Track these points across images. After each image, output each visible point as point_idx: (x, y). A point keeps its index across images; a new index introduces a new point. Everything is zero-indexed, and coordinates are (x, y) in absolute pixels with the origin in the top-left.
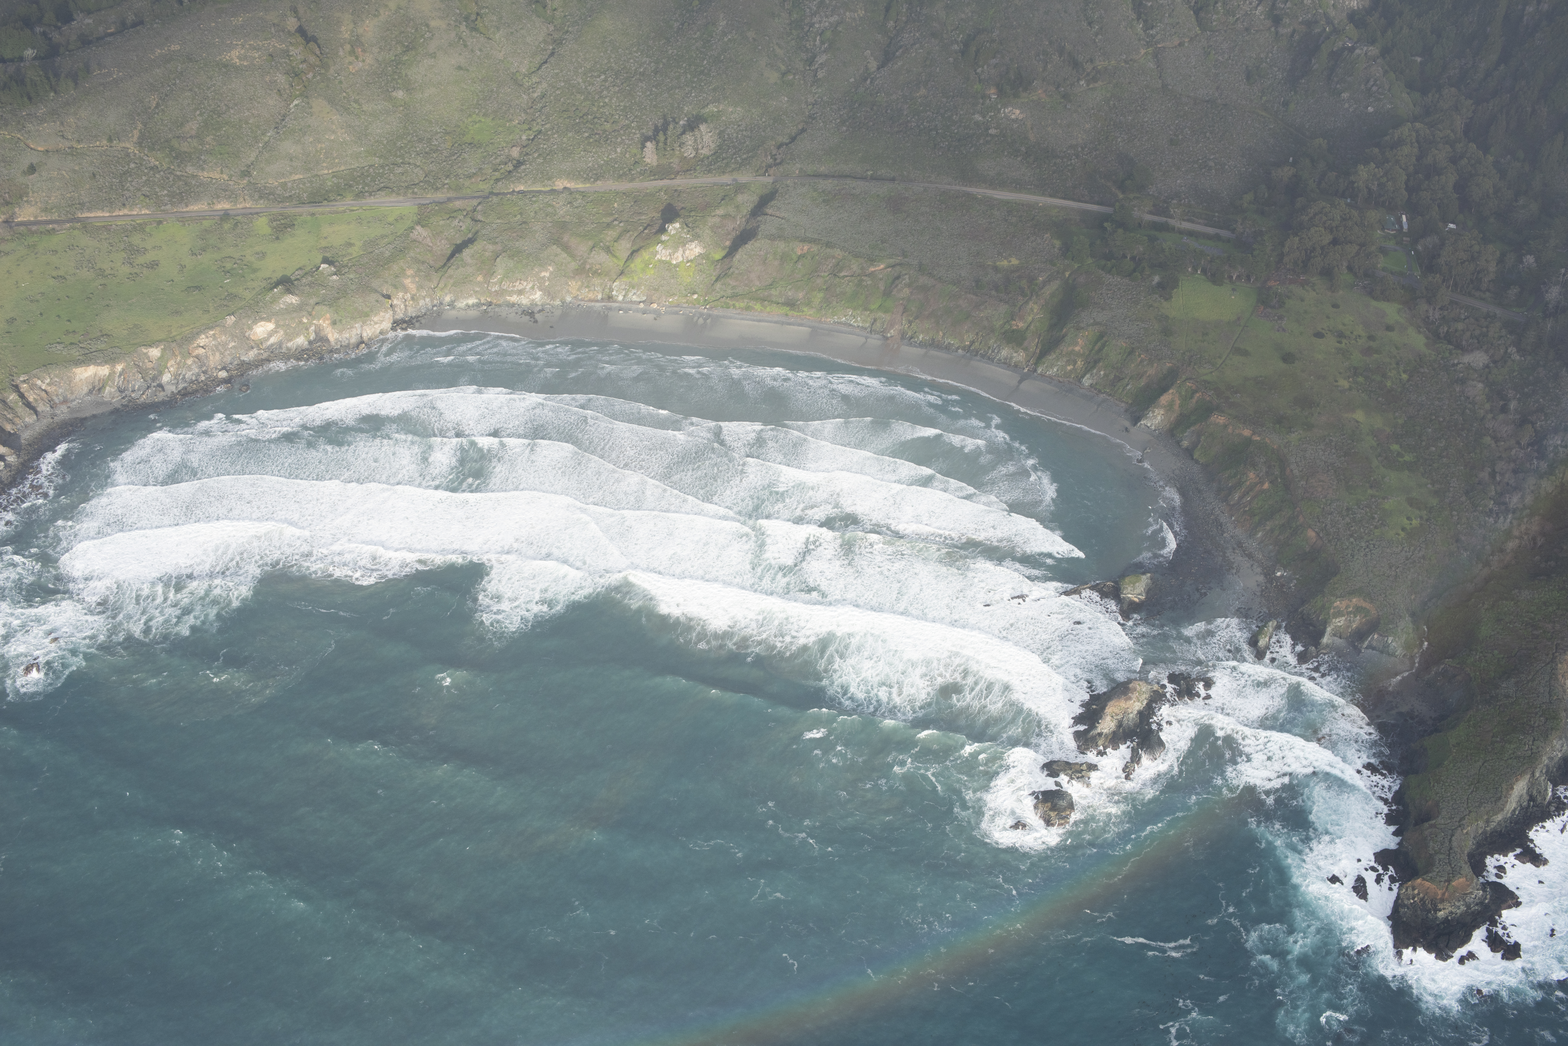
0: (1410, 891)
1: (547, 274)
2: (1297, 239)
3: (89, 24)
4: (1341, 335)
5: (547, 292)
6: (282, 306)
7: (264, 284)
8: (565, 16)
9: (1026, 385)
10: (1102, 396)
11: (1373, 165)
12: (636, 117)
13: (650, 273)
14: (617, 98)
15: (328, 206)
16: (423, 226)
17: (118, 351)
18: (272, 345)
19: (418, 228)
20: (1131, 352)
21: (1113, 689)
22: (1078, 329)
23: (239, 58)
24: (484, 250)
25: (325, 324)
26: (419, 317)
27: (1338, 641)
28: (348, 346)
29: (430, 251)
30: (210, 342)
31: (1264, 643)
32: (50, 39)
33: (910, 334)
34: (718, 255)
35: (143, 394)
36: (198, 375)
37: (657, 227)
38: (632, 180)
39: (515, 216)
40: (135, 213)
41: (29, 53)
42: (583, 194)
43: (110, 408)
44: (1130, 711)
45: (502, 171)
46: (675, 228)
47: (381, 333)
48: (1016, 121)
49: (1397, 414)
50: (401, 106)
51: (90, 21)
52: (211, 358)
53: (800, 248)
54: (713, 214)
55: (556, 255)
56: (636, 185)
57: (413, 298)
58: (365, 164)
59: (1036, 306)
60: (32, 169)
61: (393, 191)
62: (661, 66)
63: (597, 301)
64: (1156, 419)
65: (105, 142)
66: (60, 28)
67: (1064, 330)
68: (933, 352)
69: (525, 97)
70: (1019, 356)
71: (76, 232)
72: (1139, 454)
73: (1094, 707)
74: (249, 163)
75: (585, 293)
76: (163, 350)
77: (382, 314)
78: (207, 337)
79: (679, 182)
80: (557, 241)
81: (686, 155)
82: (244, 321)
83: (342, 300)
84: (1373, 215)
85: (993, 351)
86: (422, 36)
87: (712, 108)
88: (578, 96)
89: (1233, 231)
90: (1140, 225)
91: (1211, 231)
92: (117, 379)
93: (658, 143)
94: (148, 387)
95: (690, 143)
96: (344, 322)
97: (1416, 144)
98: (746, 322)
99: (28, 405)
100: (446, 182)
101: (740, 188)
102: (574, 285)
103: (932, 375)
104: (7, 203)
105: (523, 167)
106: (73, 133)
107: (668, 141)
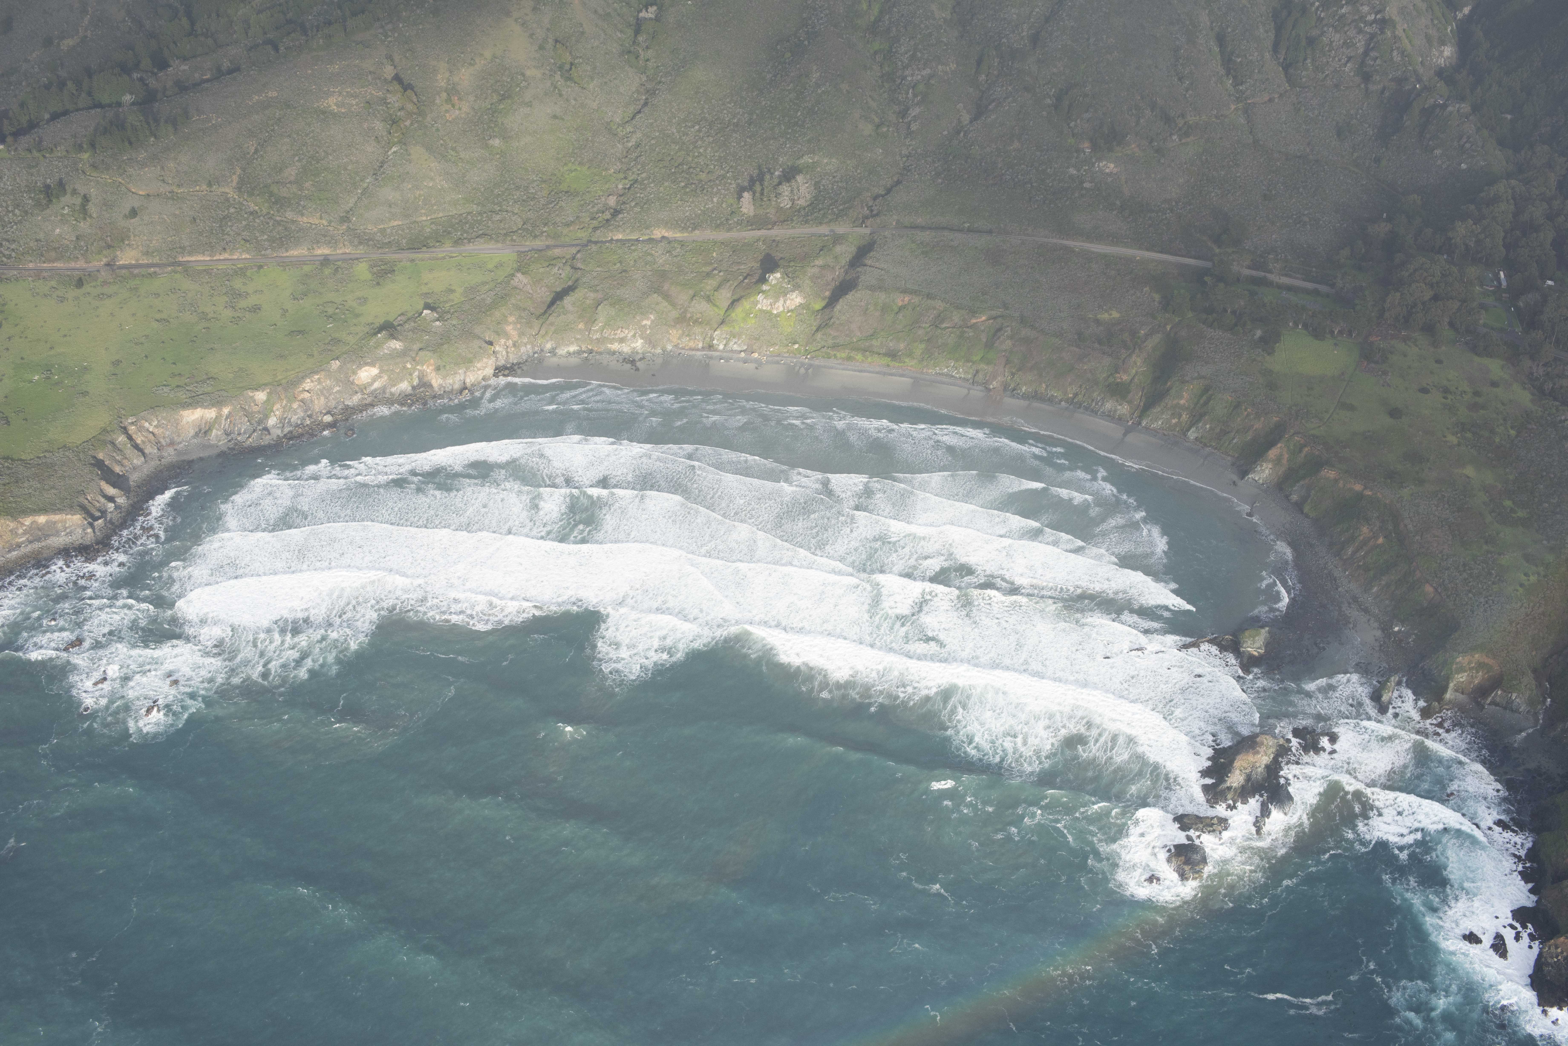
0: (1553, 949)
1: (648, 323)
2: (1398, 294)
3: (184, 70)
4: (1446, 391)
5: (649, 341)
6: (386, 351)
7: (367, 329)
8: (658, 67)
9: (1131, 438)
10: (1208, 449)
11: (1470, 222)
12: (731, 167)
13: (752, 322)
14: (712, 148)
15: (427, 252)
16: (523, 274)
17: (225, 394)
18: (376, 390)
19: (519, 275)
20: (1238, 406)
21: (1239, 743)
22: (1183, 382)
23: (336, 104)
24: (586, 298)
25: (428, 369)
26: (519, 364)
27: (1460, 697)
28: (452, 391)
29: (530, 298)
30: (315, 386)
31: (1388, 698)
32: (147, 85)
33: (1012, 386)
34: (818, 305)
35: (249, 437)
36: (303, 419)
37: (757, 277)
38: (730, 230)
39: (615, 264)
40: (236, 257)
41: (127, 98)
42: (682, 243)
43: (216, 451)
44: (1258, 765)
45: (600, 219)
46: (776, 278)
47: (483, 379)
48: (1110, 174)
49: (1507, 470)
50: (498, 154)
51: (186, 67)
52: (316, 402)
53: (901, 300)
54: (812, 264)
55: (657, 304)
56: (734, 234)
57: (514, 345)
58: (463, 211)
59: (1139, 360)
60: (134, 213)
61: (491, 238)
62: (755, 117)
63: (698, 350)
64: (1264, 473)
65: (204, 187)
66: (156, 74)
67: (1169, 384)
68: (1036, 404)
69: (620, 146)
70: (1124, 409)
71: (178, 276)
72: (1247, 508)
73: (1222, 760)
74: (348, 209)
75: (685, 342)
76: (269, 394)
77: (485, 360)
78: (312, 381)
79: (777, 232)
80: (658, 290)
81: (782, 205)
82: (349, 366)
83: (446, 346)
84: (1473, 271)
85: (1097, 404)
86: (518, 85)
87: (807, 159)
88: (673, 146)
89: (1333, 286)
90: (1238, 280)
91: (1310, 285)
92: (223, 422)
93: (754, 193)
94: (254, 431)
95: (787, 193)
96: (448, 367)
97: (1512, 201)
98: (848, 372)
99: (136, 447)
100: (545, 229)
101: (838, 239)
102: (674, 333)
103: (1036, 427)
104: (109, 247)
105: (621, 216)
106: (173, 178)
107: (765, 191)
